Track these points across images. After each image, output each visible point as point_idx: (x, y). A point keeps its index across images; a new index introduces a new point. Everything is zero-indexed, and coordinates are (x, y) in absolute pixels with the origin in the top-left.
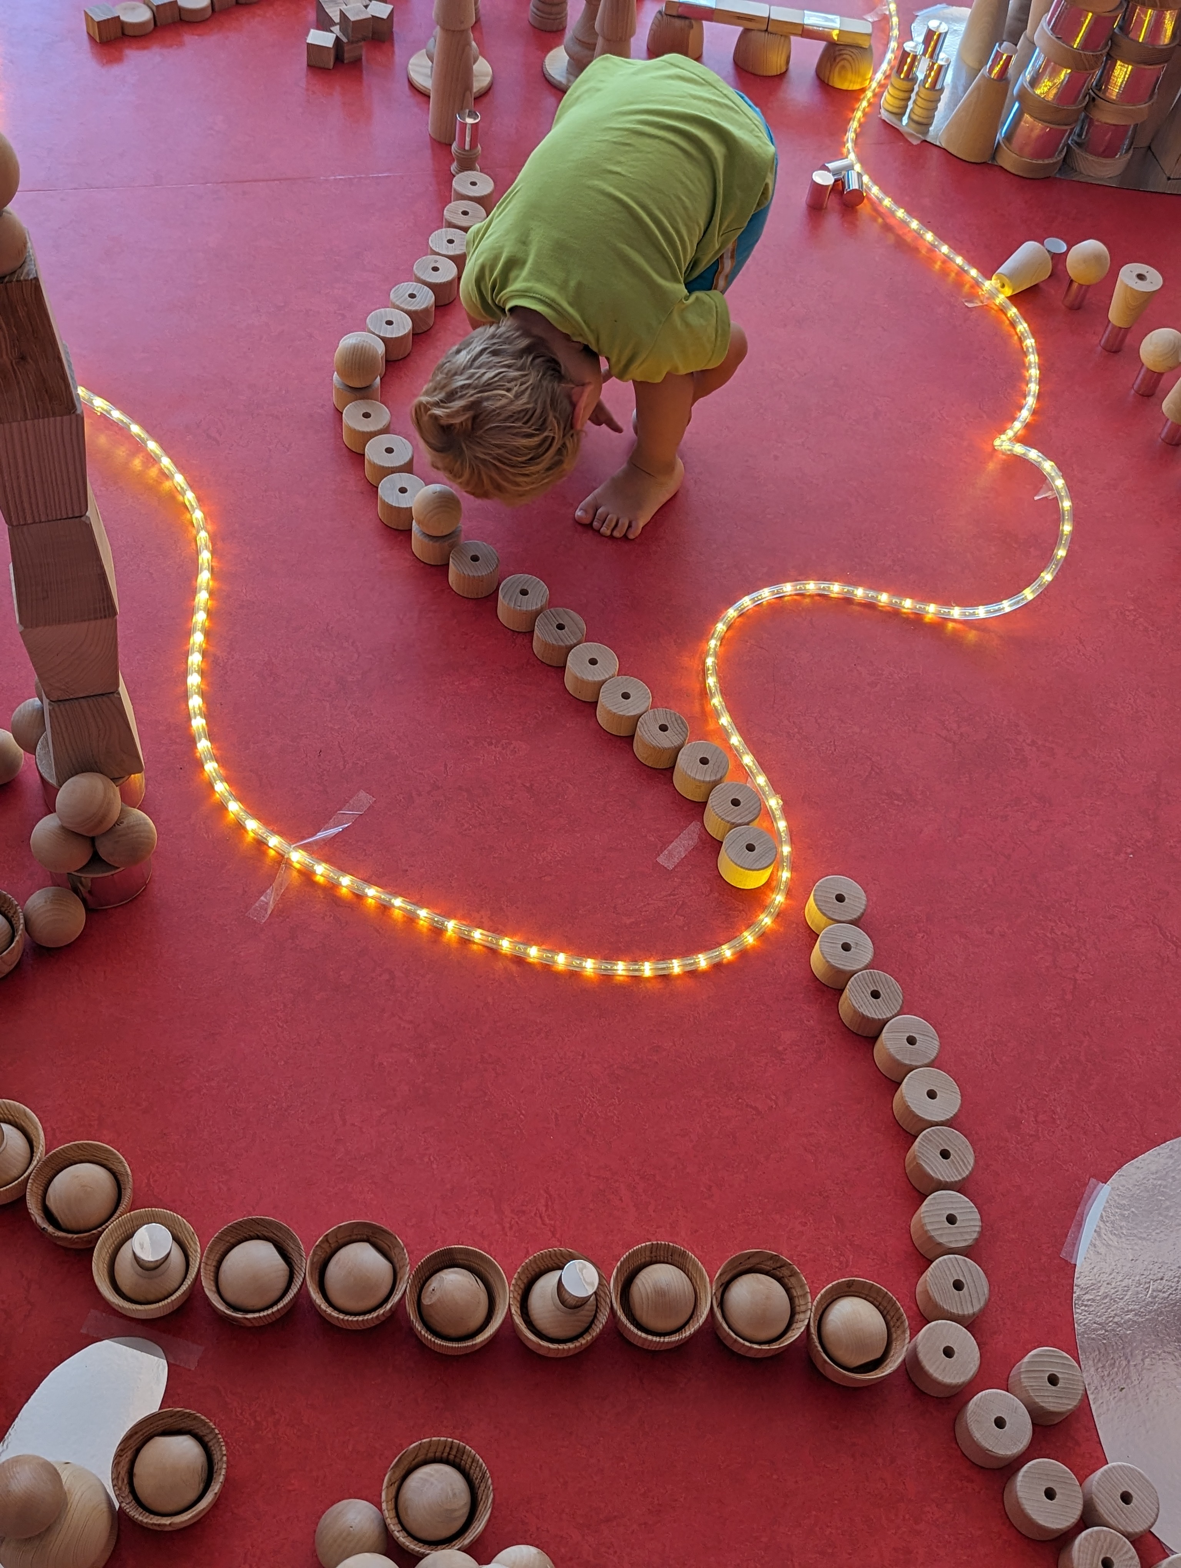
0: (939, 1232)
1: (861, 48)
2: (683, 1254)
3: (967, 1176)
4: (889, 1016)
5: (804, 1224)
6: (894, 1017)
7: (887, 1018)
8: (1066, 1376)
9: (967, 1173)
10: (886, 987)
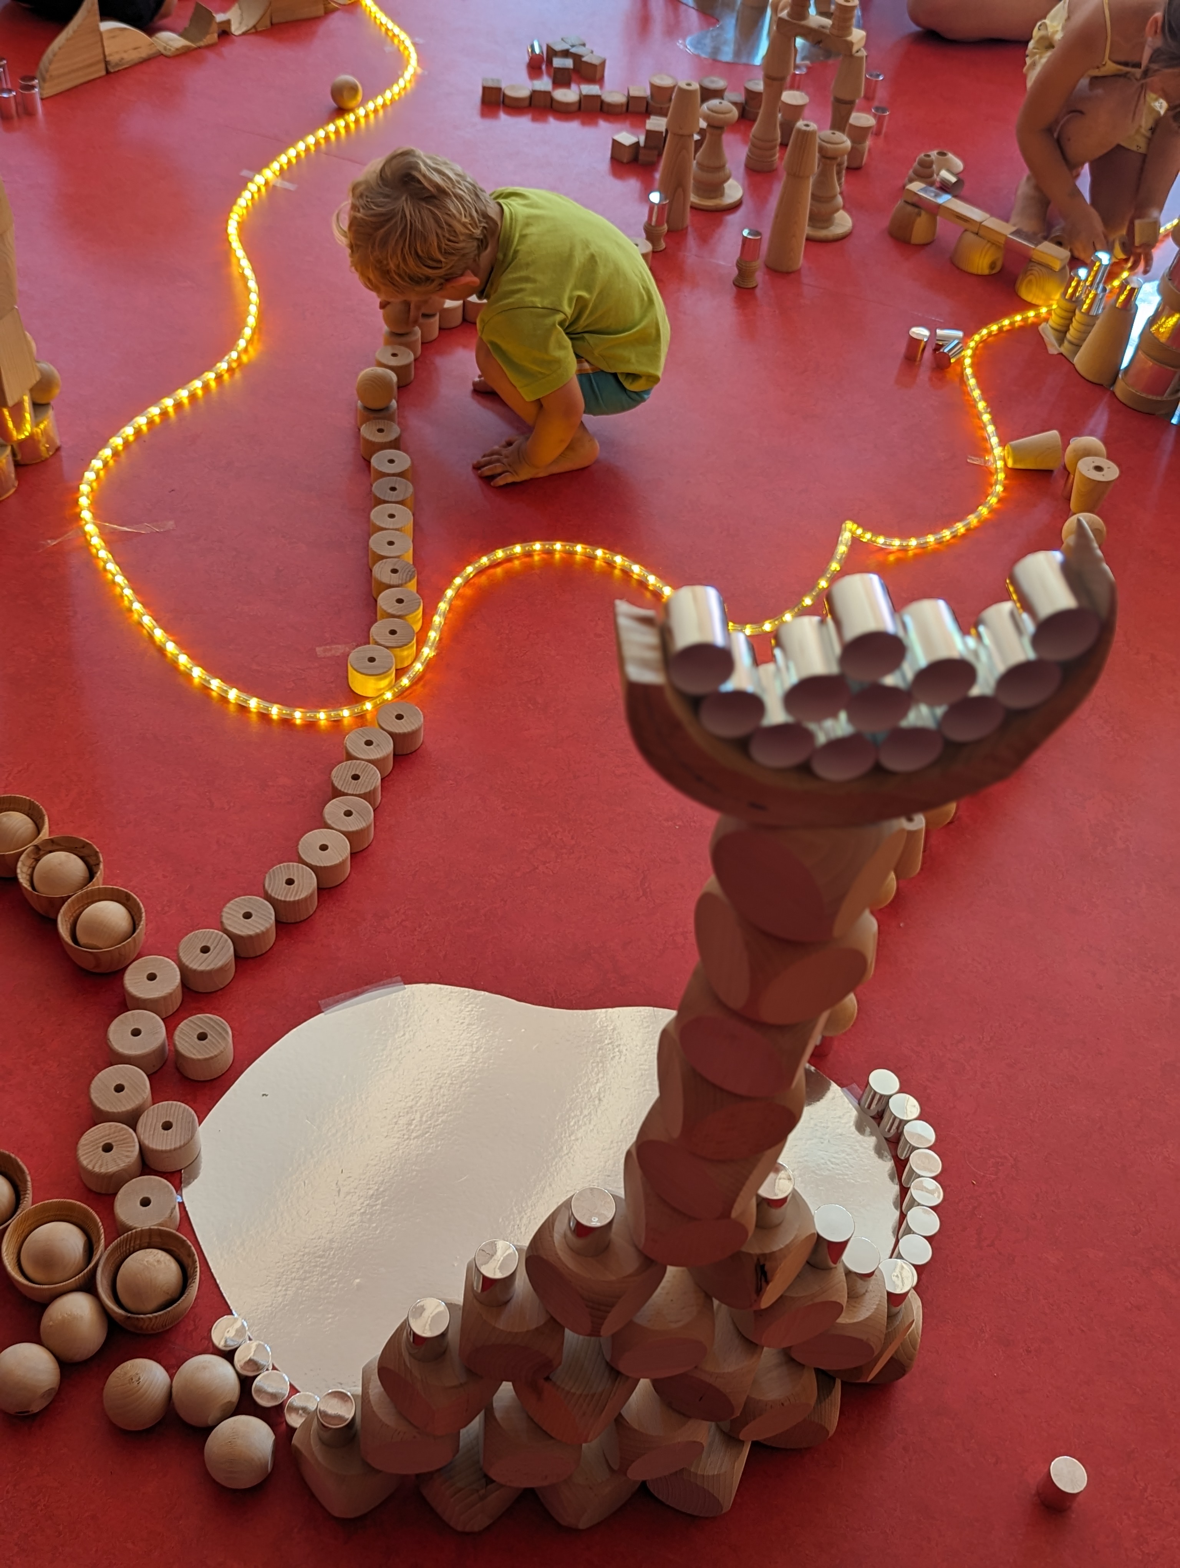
0: (229, 916)
1: (1051, 269)
2: (42, 817)
3: (289, 902)
4: (349, 792)
5: (165, 877)
6: (352, 795)
7: (343, 792)
8: (214, 1040)
9: (292, 899)
10: (369, 777)
